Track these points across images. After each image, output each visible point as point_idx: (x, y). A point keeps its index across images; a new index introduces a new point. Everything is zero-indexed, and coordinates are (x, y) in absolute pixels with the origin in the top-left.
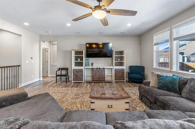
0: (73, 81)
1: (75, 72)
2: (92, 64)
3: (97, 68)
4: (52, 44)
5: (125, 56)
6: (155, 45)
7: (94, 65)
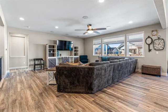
0: (49, 68)
1: (50, 61)
2: (61, 55)
3: (65, 57)
4: (11, 36)
5: (79, 50)
6: (94, 45)
7: (62, 55)
